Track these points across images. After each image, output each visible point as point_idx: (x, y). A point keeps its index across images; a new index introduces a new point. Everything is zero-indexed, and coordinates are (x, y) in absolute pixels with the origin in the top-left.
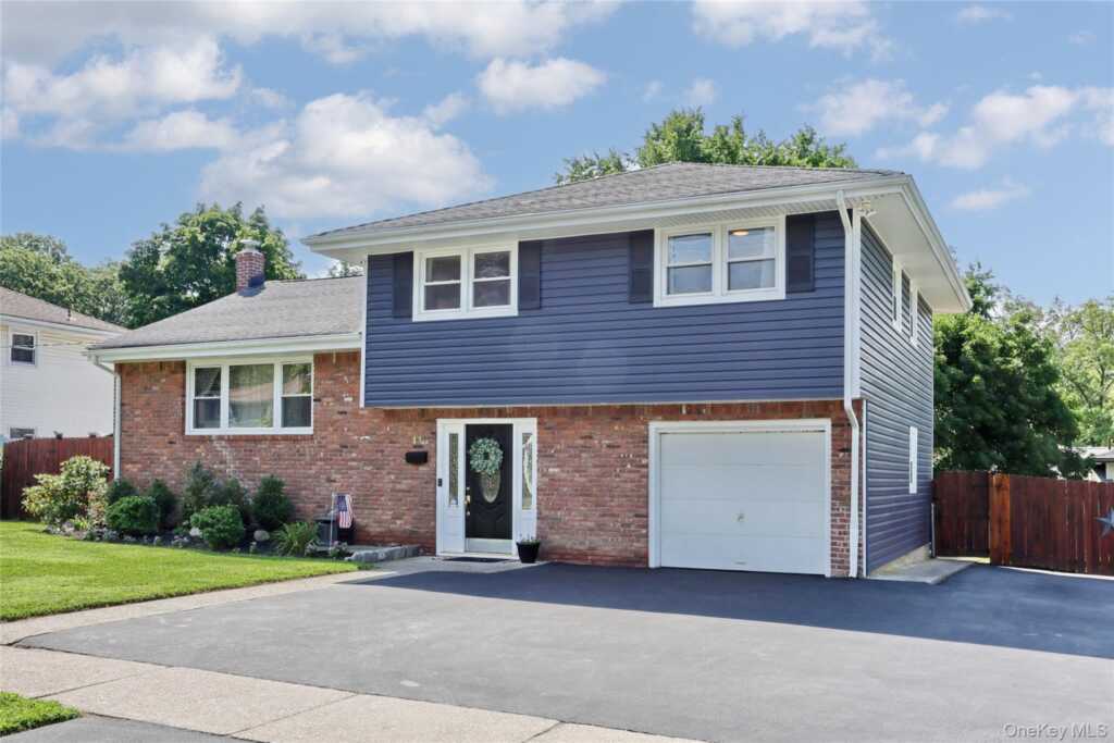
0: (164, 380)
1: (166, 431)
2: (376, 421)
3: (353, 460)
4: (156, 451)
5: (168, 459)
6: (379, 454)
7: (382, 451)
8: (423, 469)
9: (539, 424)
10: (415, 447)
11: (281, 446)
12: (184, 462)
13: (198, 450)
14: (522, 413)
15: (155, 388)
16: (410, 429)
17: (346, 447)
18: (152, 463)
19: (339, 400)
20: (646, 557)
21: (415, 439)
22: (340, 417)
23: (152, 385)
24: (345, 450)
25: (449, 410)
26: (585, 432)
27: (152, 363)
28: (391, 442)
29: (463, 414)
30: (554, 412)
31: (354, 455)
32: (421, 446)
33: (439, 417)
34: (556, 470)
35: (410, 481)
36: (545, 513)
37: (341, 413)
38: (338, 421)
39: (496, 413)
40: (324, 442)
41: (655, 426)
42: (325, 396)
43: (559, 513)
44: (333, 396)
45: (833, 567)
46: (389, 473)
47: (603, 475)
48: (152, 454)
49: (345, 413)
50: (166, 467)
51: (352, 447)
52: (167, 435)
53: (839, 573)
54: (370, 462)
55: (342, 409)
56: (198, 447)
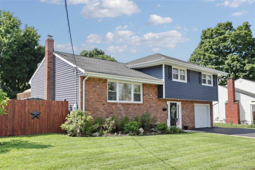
0: (101, 84)
1: (101, 100)
2: (157, 101)
3: (152, 110)
4: (98, 107)
5: (103, 110)
6: (157, 109)
7: (158, 108)
8: (165, 112)
9: (182, 103)
10: (164, 107)
11: (136, 106)
12: (108, 111)
13: (112, 107)
14: (180, 101)
15: (97, 87)
16: (163, 103)
17: (151, 107)
18: (97, 111)
19: (149, 95)
20: (195, 127)
21: (164, 106)
22: (149, 99)
23: (97, 85)
24: (150, 108)
25: (169, 99)
26: (187, 105)
27: (96, 78)
28: (159, 106)
29: (172, 100)
30: (184, 101)
31: (152, 109)
32: (165, 107)
33: (168, 101)
34: (184, 112)
35: (163, 115)
36: (183, 120)
37: (149, 98)
38: (149, 101)
39: (176, 101)
40: (146, 105)
41: (195, 104)
42: (146, 94)
43: (185, 120)
44: (148, 94)
45: (211, 126)
46: (159, 113)
47: (190, 113)
48: (97, 108)
49: (150, 99)
50: (102, 112)
51: (152, 107)
52: (102, 102)
53: (212, 127)
54: (155, 110)
55: (150, 98)
56: (112, 106)
